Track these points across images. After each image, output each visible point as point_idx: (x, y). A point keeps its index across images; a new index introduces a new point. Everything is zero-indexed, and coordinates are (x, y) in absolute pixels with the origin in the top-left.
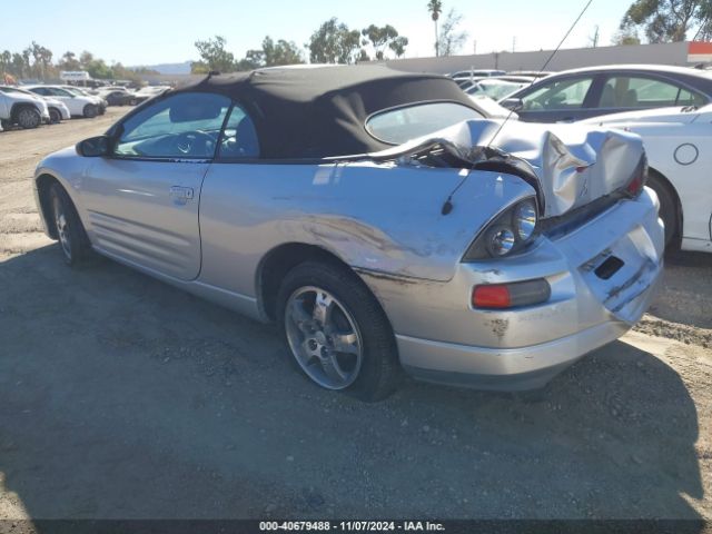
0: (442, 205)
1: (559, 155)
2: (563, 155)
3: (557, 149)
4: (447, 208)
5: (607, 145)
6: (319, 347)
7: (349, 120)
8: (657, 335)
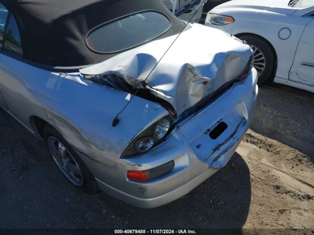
0: (113, 120)
1: (193, 75)
2: (195, 75)
3: (191, 72)
4: (116, 122)
5: (228, 58)
6: (65, 165)
7: (76, 38)
8: (247, 141)
